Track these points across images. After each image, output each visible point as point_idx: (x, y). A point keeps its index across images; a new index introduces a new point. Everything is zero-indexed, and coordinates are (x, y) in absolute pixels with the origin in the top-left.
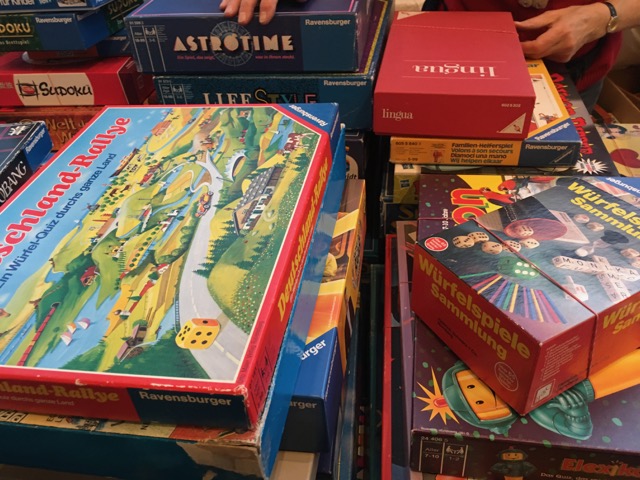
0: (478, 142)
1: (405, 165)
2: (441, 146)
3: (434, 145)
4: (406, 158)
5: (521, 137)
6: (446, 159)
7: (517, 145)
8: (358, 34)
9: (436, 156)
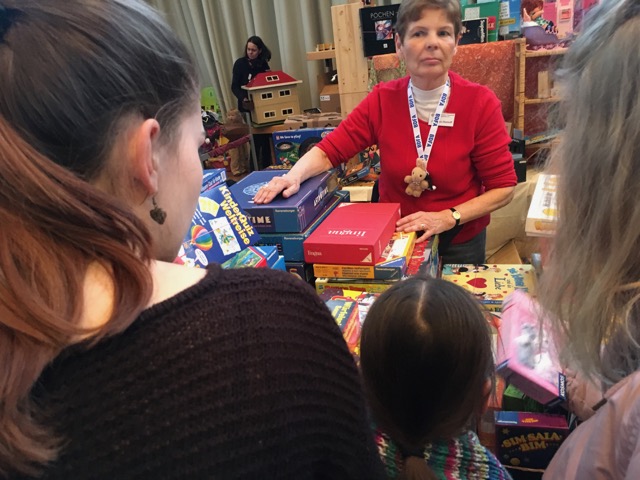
0: (354, 266)
1: (321, 278)
2: (337, 268)
3: (334, 268)
4: (321, 274)
5: (372, 264)
6: (340, 275)
7: (372, 268)
8: (300, 216)
9: (336, 273)
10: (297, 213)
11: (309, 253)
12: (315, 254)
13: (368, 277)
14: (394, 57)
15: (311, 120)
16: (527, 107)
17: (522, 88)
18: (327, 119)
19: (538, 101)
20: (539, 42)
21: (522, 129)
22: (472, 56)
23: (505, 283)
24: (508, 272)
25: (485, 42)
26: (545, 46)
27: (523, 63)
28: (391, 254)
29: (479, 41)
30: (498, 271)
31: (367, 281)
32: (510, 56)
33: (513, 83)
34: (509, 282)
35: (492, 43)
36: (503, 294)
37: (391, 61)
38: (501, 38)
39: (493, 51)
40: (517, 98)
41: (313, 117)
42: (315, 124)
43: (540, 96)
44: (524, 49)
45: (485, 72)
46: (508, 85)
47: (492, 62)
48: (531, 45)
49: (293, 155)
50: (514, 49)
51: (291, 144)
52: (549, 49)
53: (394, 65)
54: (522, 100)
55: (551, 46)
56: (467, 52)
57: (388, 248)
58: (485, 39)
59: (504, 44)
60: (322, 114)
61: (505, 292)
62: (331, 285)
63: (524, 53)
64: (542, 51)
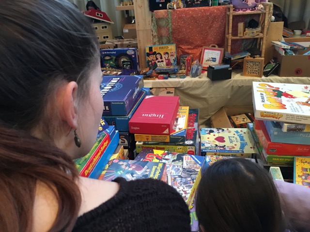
0: (158, 135)
1: (139, 142)
2: (148, 136)
3: (146, 136)
4: (139, 139)
5: (169, 134)
6: (150, 140)
7: (168, 136)
8: (126, 106)
9: (147, 139)
10: (124, 104)
11: (132, 128)
12: (136, 128)
13: (166, 141)
14: (165, 12)
15: (120, 43)
16: (232, 40)
17: (230, 31)
18: (128, 42)
19: (238, 38)
20: (239, 7)
21: (230, 52)
22: (205, 13)
23: (234, 139)
24: (235, 133)
25: (211, 6)
26: (242, 9)
27: (231, 18)
28: (177, 127)
29: (208, 6)
30: (230, 132)
31: (165, 143)
32: (224, 14)
33: (225, 28)
34: (236, 139)
35: (215, 6)
36: (235, 146)
37: (164, 14)
38: (219, 4)
39: (215, 11)
40: (227, 36)
41: (120, 41)
42: (122, 45)
43: (239, 35)
44: (231, 11)
45: (211, 21)
46: (223, 29)
47: (215, 17)
48: (235, 9)
49: (112, 62)
50: (226, 10)
51: (110, 56)
52: (244, 11)
53: (165, 16)
54: (230, 37)
55: (245, 10)
56: (202, 11)
57: (175, 123)
58: (211, 4)
59: (221, 7)
60: (125, 40)
61: (236, 145)
62: (145, 146)
63: (232, 13)
64: (241, 12)
